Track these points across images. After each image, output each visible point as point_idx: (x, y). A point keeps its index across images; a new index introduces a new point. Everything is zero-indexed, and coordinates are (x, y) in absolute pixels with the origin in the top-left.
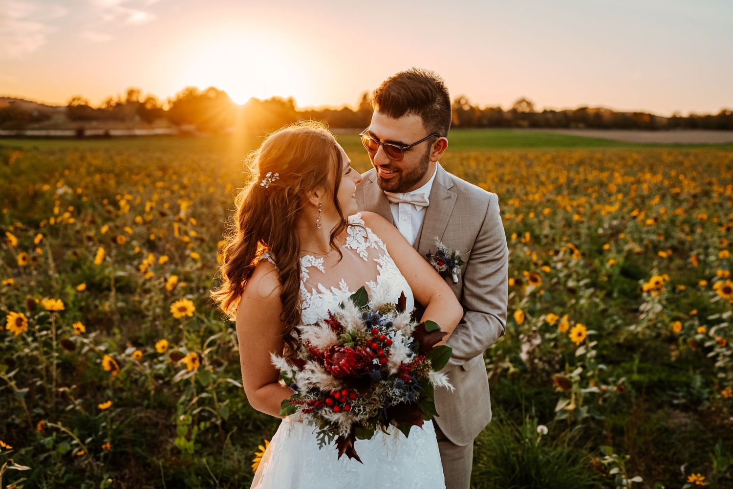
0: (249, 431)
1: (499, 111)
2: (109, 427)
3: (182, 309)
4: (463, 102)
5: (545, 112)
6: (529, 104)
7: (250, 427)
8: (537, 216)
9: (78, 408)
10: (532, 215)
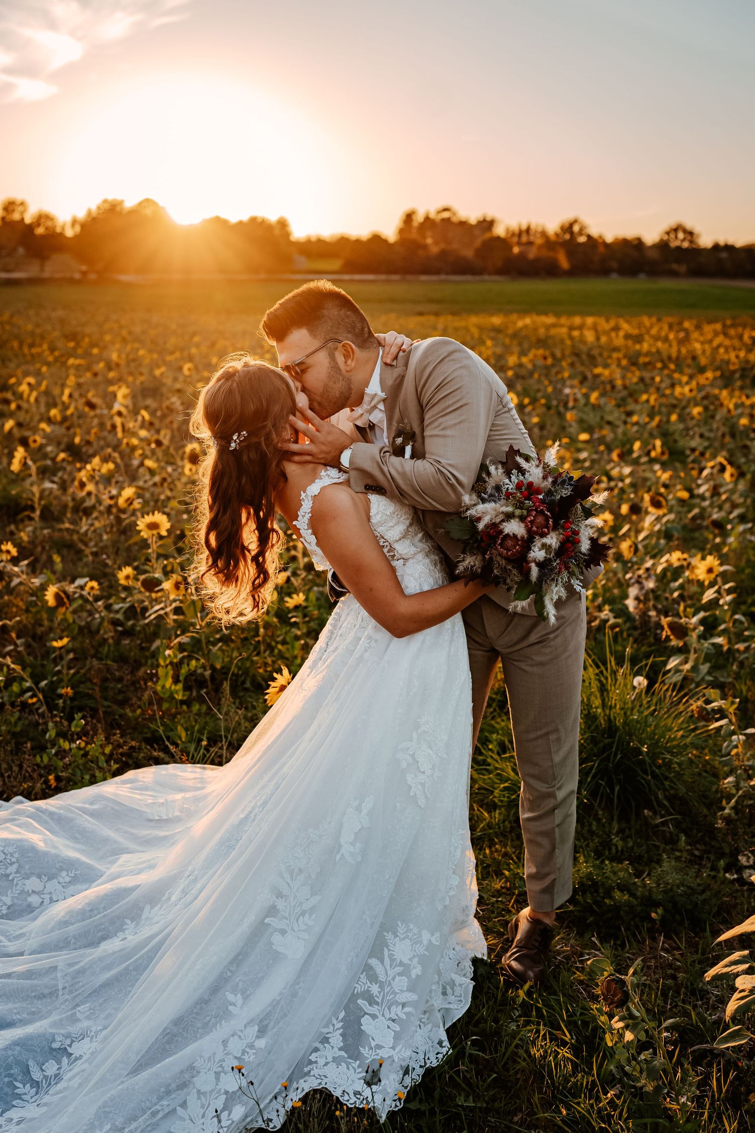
0: (246, 690)
1: (638, 244)
2: (65, 672)
3: (153, 526)
4: (576, 228)
5: (716, 247)
6: (690, 234)
7: (248, 685)
8: (681, 418)
9: (20, 649)
10: (674, 417)
